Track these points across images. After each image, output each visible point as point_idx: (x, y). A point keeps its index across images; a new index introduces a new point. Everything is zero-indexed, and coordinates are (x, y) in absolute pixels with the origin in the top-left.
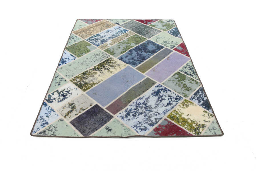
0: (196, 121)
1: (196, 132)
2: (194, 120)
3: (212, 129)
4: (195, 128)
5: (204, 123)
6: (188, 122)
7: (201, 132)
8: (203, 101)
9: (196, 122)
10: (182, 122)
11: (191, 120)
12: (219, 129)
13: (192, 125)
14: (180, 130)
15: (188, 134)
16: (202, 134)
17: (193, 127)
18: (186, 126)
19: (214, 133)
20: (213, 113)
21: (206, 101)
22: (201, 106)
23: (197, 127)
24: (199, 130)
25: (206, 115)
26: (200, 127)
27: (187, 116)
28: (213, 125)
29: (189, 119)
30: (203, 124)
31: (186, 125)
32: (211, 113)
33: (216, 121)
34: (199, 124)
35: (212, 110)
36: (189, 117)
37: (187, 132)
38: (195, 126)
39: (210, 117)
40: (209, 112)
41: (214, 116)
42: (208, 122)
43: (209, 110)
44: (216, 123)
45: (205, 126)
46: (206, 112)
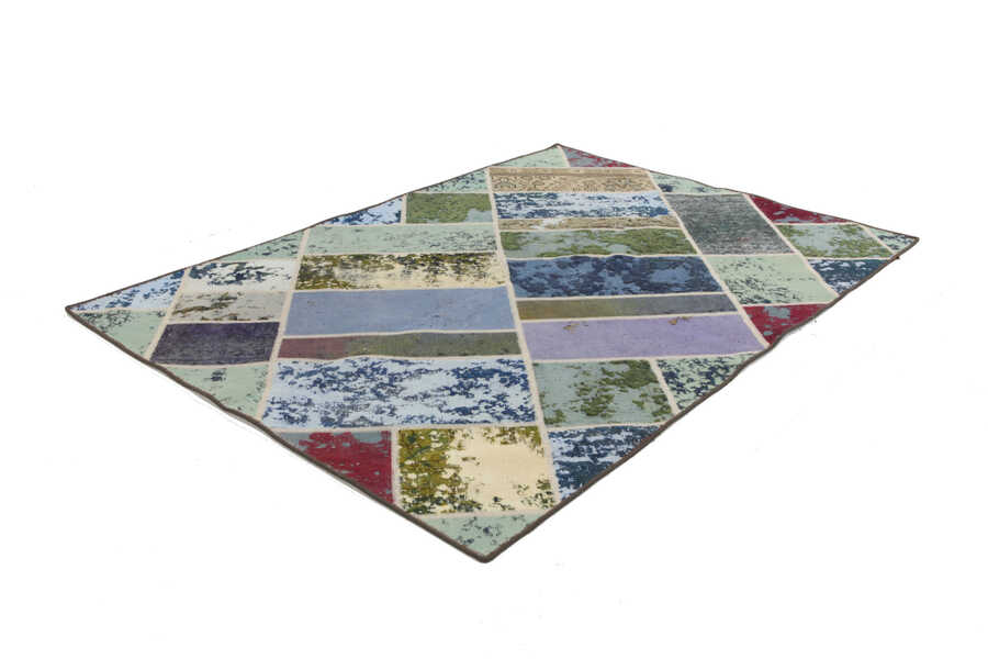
0: (466, 484)
1: (416, 504)
2: (464, 480)
3: (480, 528)
4: (432, 496)
6: (438, 473)
7: (432, 513)
8: (593, 459)
9: (462, 487)
10: (423, 462)
13: (438, 485)
15: (388, 492)
17: (433, 490)
18: (412, 476)
19: (464, 540)
21: (600, 466)
22: (557, 467)
23: (445, 497)
24: (435, 505)
25: (535, 491)
26: (453, 503)
27: (465, 459)
28: (507, 523)
29: (457, 468)
30: (474, 503)
31: (416, 474)
32: (558, 497)
33: (533, 520)
34: (462, 497)
36: (465, 465)
37: (388, 488)
38: (442, 491)
39: (538, 502)
40: (556, 493)
41: (550, 510)
42: (503, 507)
43: (565, 489)
44: (524, 524)
45: (476, 510)
46: (545, 485)
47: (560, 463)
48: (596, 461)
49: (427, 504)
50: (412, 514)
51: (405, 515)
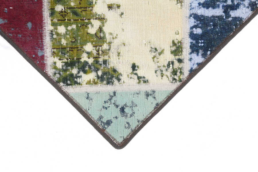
0: (110, 43)
1: (65, 71)
2: (108, 37)
3: (117, 106)
4: (79, 59)
5: (124, 69)
6: (85, 26)
7: (79, 84)
8: (225, 12)
9: (105, 47)
10: (71, 8)
11: (100, 29)
12: (134, 126)
13: (85, 43)
14: (30, 25)
15: (40, 54)
16: (70, 90)
17: (80, 50)
18: (62, 29)
19: (105, 120)
20: (193, 73)
21: (230, 23)
22: (192, 22)
23: (91, 61)
24: (81, 73)
25: (168, 57)
26: (97, 70)
27: (110, 7)
28: (140, 100)
29: (102, 19)
30: (115, 71)
31: (66, 27)
32: (187, 67)
33: (160, 99)
34: (105, 62)
35: (201, 66)
36: (110, 15)
37: (41, 47)
38: (88, 53)
39: (169, 73)
40: (186, 61)
41: (178, 84)
42: (139, 78)
43: (194, 55)
44: (155, 102)
45: (116, 81)
46: (177, 49)
47: (196, 17)
48: (228, 15)
49: (75, 71)
50: (61, 84)
51: (55, 84)
